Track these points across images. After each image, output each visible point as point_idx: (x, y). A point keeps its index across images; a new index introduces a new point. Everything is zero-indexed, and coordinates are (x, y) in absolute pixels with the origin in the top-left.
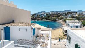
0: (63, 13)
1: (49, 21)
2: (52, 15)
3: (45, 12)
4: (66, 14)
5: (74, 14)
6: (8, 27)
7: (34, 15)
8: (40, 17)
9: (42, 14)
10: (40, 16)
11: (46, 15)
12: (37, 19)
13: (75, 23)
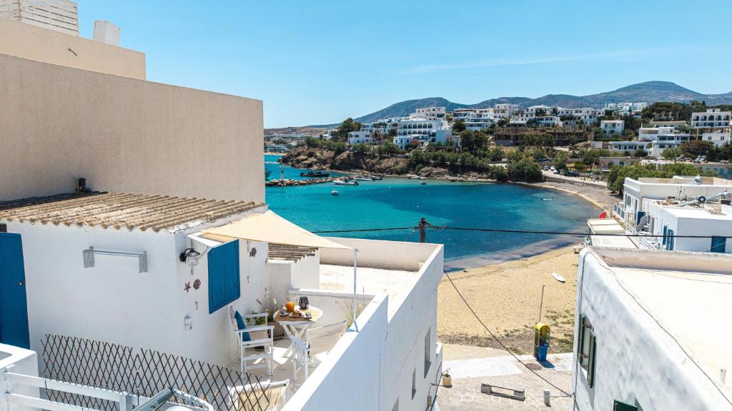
0: (609, 114)
1: (472, 178)
2: (506, 133)
3: (441, 102)
4: (631, 124)
5: (711, 125)
6: (9, 231)
7: (348, 127)
8: (392, 152)
9: (416, 118)
10: (397, 140)
11: (447, 126)
12: (371, 169)
13: (702, 200)
